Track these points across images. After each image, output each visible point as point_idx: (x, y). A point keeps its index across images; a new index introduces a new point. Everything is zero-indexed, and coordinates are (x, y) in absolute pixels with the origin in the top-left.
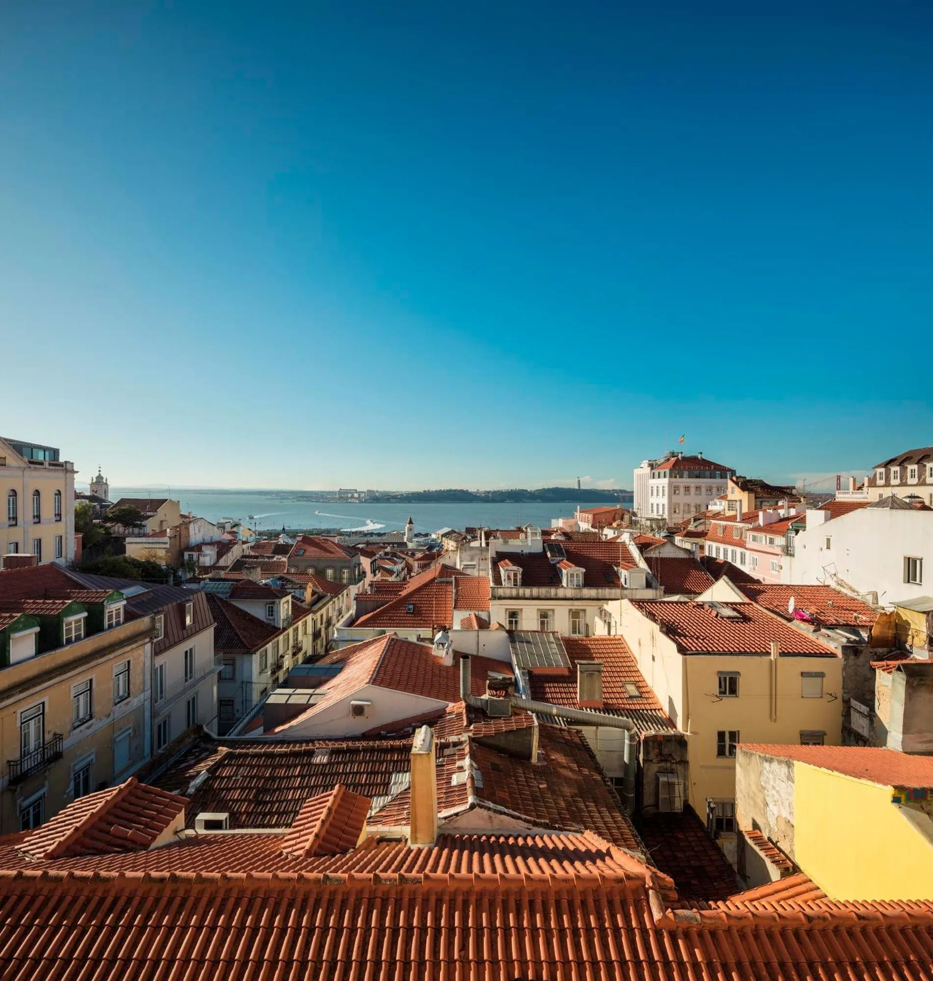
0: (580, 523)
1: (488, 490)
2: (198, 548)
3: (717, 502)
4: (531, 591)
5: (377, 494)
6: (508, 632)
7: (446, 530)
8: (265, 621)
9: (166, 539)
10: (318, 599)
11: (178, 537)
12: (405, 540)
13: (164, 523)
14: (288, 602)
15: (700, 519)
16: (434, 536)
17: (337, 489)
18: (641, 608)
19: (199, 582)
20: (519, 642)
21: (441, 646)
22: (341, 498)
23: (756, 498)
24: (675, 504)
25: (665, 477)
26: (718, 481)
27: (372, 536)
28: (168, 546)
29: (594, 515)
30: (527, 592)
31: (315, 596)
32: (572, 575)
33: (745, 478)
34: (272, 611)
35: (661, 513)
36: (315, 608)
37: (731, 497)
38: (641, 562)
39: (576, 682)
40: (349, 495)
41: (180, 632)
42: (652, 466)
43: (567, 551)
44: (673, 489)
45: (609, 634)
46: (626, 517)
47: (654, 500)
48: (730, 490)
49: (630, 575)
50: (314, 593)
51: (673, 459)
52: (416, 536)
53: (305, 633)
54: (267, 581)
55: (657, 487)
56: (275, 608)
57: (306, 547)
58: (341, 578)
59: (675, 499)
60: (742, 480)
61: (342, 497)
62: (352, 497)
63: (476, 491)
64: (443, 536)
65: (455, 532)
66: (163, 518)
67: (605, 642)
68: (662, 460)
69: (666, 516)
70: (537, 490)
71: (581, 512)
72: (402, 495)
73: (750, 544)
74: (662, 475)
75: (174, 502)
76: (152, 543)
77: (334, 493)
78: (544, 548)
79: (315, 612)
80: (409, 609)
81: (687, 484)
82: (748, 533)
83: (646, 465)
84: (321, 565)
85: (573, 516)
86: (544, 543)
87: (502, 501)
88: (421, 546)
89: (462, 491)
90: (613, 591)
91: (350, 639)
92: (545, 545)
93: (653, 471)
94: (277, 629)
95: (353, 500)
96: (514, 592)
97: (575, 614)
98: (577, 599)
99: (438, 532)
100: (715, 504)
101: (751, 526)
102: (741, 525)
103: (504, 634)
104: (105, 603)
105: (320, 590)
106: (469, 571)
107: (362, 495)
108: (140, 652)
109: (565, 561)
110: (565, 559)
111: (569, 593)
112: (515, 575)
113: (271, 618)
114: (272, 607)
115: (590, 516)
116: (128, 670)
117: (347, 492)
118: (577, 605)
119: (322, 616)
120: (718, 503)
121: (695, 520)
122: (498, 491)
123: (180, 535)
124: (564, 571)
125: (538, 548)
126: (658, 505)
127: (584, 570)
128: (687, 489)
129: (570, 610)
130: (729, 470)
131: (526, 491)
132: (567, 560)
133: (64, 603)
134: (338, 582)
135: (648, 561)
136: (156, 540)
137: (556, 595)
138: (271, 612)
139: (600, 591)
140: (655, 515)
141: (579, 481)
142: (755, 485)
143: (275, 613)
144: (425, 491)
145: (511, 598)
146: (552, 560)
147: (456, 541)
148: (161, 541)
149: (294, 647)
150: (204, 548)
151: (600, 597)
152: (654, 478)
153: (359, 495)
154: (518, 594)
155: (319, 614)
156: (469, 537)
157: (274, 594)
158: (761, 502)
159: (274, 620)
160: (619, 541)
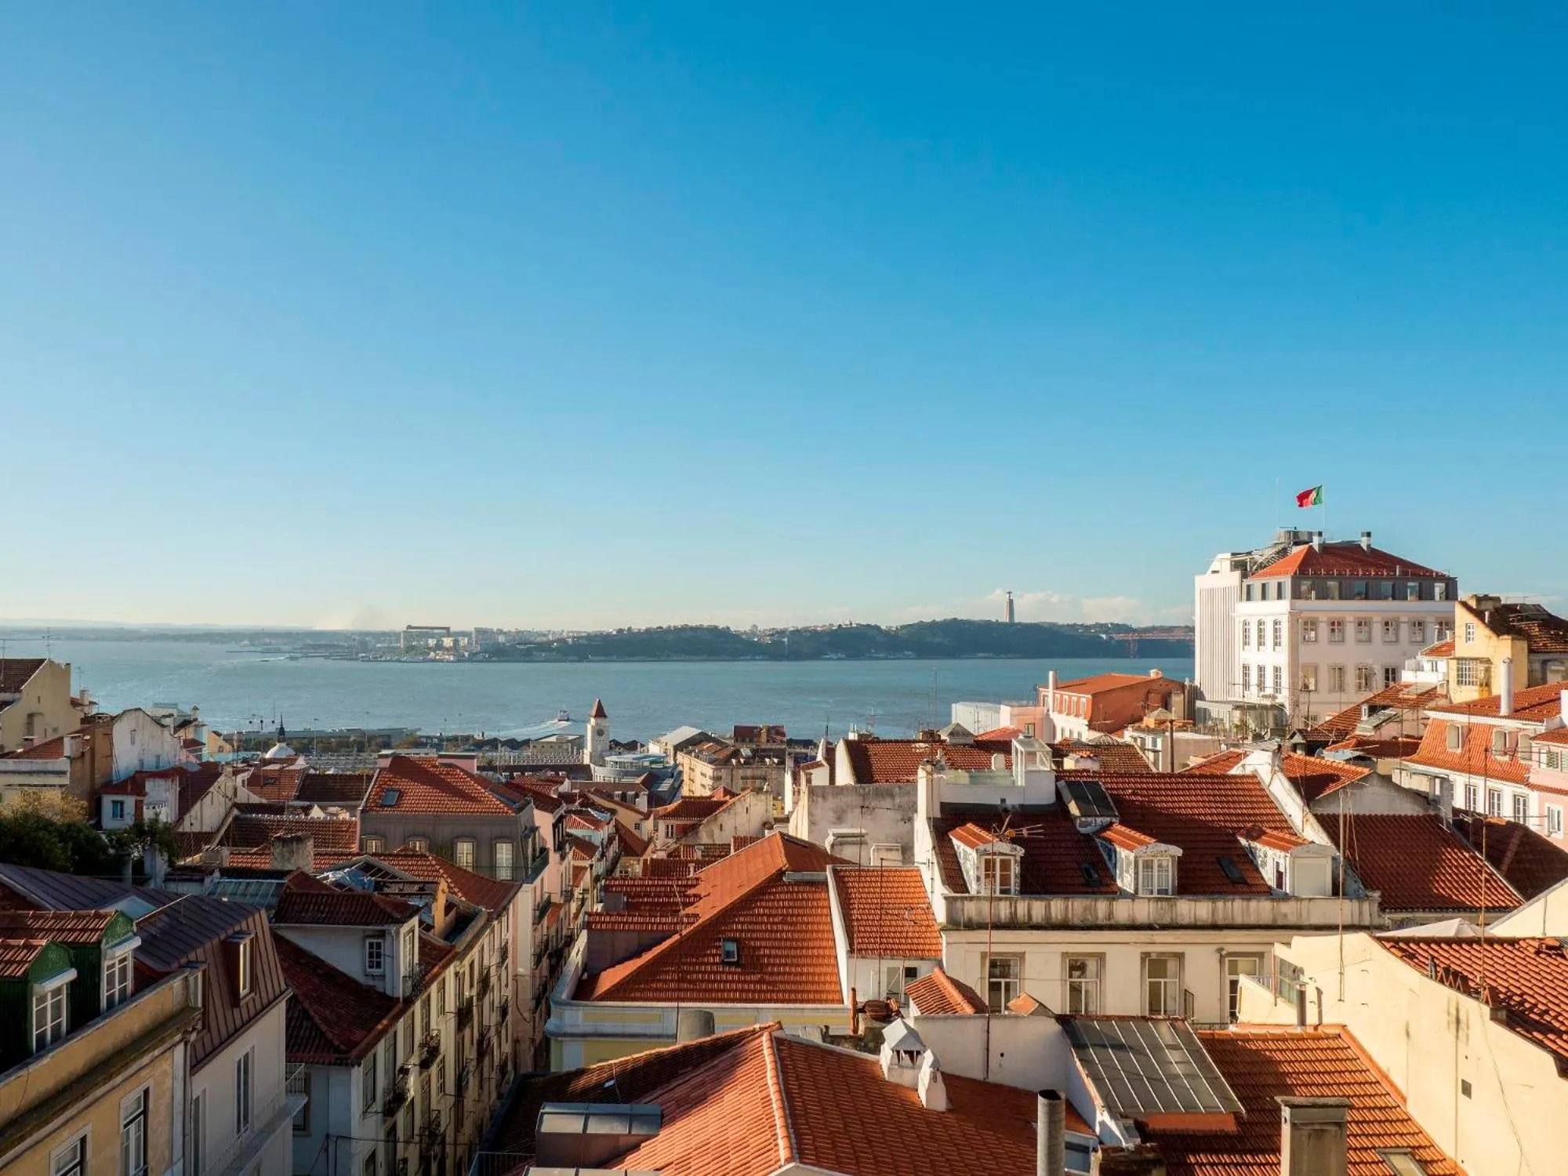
0: (1054, 716)
1: (780, 626)
2: (135, 783)
3: (1425, 661)
4: (1048, 908)
5: (501, 639)
6: (1061, 1019)
7: (687, 732)
8: (361, 979)
9: (62, 764)
10: (461, 922)
11: (87, 757)
12: (587, 761)
13: (36, 720)
14: (412, 931)
15: (1385, 707)
16: (654, 749)
17: (401, 627)
18: (1409, 957)
19: (202, 881)
20: (1094, 1045)
21: (906, 1058)
22: (410, 649)
23: (1531, 651)
24: (1305, 666)
25: (1280, 596)
26: (1411, 606)
27: (496, 748)
28: (66, 780)
29: (1094, 696)
30: (1038, 909)
31: (452, 914)
32: (1148, 865)
33: (1498, 599)
34: (379, 955)
35: (1269, 691)
36: (461, 944)
37: (1462, 649)
38: (1308, 828)
39: (1276, 1150)
40: (432, 642)
41: (229, 1013)
42: (1242, 567)
43: (1119, 801)
44: (1301, 627)
45: (1302, 1021)
46: (1178, 701)
47: (1252, 656)
48: (1460, 630)
49: (1293, 864)
50: (449, 907)
51: (1296, 550)
52: (615, 745)
53: (442, 1011)
54: (339, 875)
55: (1260, 623)
56: (386, 949)
57: (404, 784)
58: (493, 867)
59: (1307, 654)
60: (1490, 605)
61: (413, 648)
62: (439, 646)
63: (748, 628)
64: (678, 748)
65: (708, 739)
66: (34, 708)
67: (1302, 1045)
68: (1269, 553)
69: (1284, 698)
70: (903, 627)
71: (1057, 688)
72: (562, 641)
73: (1541, 774)
74: (1272, 590)
75: (58, 665)
76: (31, 773)
77: (395, 635)
78: (1058, 793)
79: (461, 956)
80: (729, 954)
81: (1336, 616)
82: (1536, 745)
83: (1227, 565)
84: (445, 832)
85: (1035, 698)
86: (1058, 779)
87: (816, 655)
88: (627, 774)
89: (714, 630)
90: (1253, 904)
91: (590, 1030)
92: (1062, 783)
93: (1246, 582)
94: (393, 1001)
95: (440, 655)
96: (1004, 910)
97: (1155, 965)
98: (1164, 927)
99: (663, 739)
100: (1419, 668)
101: (1541, 728)
102: (1512, 725)
103: (1055, 1027)
104: (103, 946)
105: (460, 898)
106: (848, 853)
107: (464, 641)
108: (165, 1066)
109: (1117, 827)
110: (1116, 820)
111: (1143, 911)
112: (1005, 865)
113: (375, 971)
114: (379, 945)
115: (1085, 699)
116: (145, 1112)
117: (426, 632)
118: (1164, 942)
119: (472, 965)
120: (1427, 666)
121: (1373, 710)
122: (806, 630)
123: (92, 750)
124: (1123, 853)
125: (1043, 794)
126: (1261, 669)
127: (1178, 851)
128: (1336, 626)
129: (1145, 956)
130: (1441, 578)
131: (877, 628)
132: (1122, 823)
133: (30, 948)
134: (485, 874)
135: (1328, 823)
136: (38, 764)
137: (1110, 915)
138: (376, 957)
139: (1220, 904)
140: (1253, 697)
141: (1011, 602)
142: (1528, 618)
143: (386, 962)
144: (620, 631)
145: (998, 926)
146: (1083, 825)
147: (711, 762)
148: (50, 768)
149: (422, 1046)
150: (149, 785)
151: (1220, 922)
152: (1249, 598)
153: (456, 642)
154: (1013, 915)
155: (467, 962)
156: (746, 751)
157: (383, 912)
158: (1545, 663)
159: (383, 976)
160: (1235, 771)
